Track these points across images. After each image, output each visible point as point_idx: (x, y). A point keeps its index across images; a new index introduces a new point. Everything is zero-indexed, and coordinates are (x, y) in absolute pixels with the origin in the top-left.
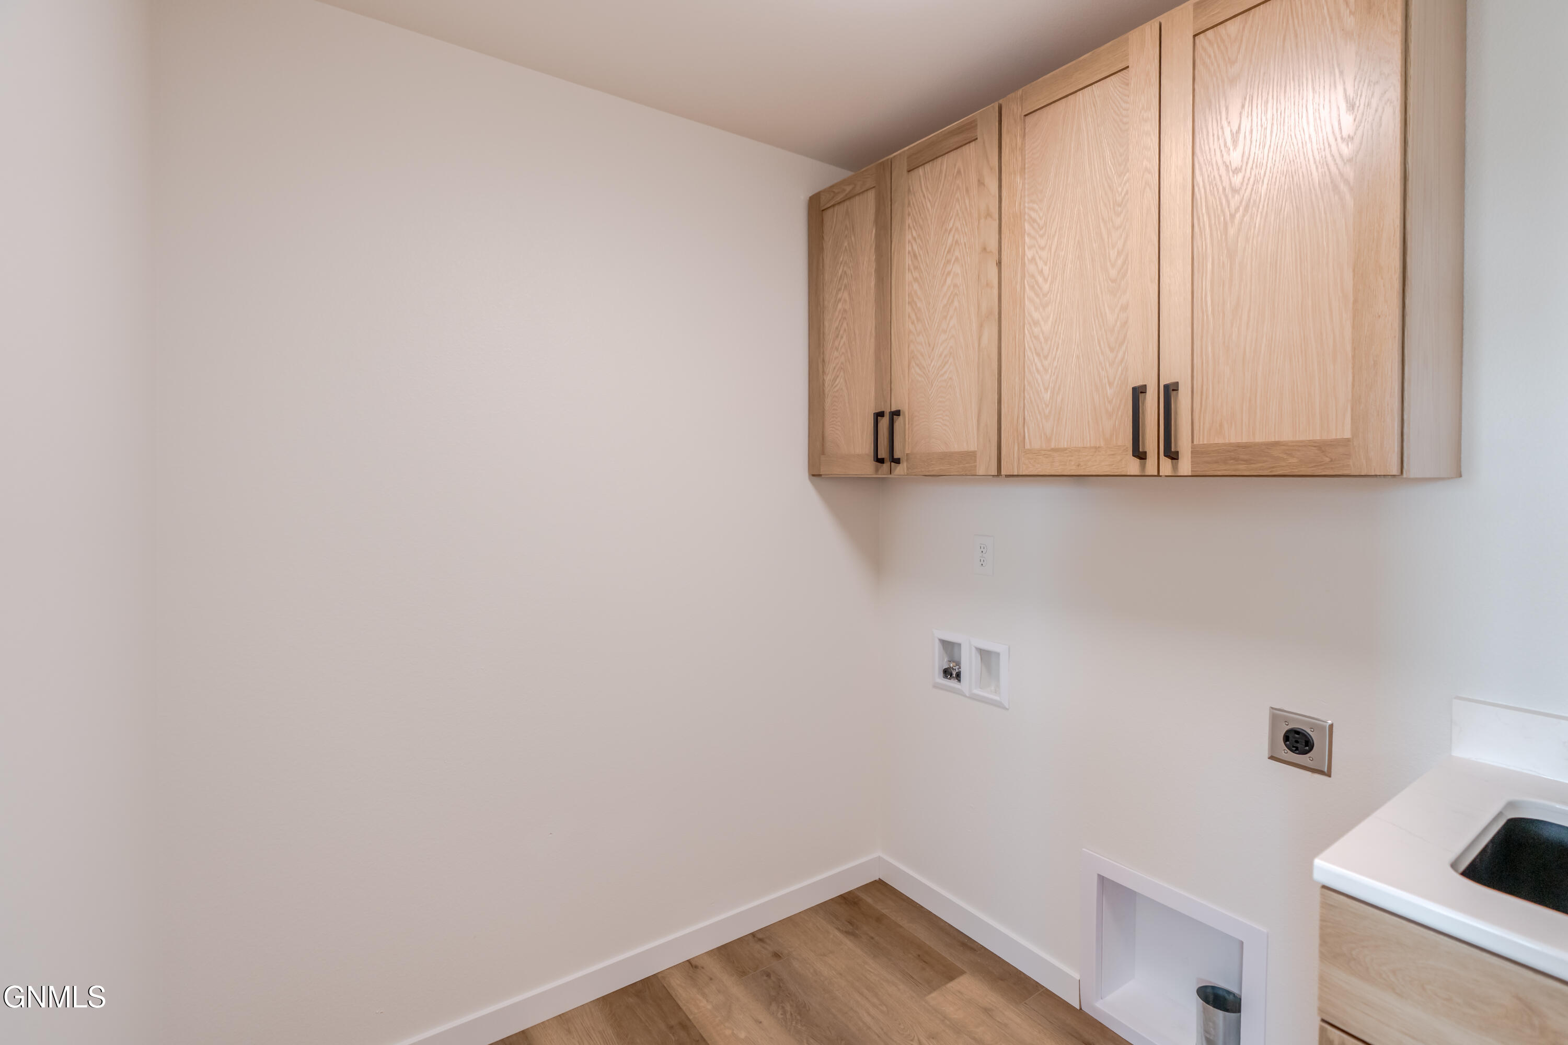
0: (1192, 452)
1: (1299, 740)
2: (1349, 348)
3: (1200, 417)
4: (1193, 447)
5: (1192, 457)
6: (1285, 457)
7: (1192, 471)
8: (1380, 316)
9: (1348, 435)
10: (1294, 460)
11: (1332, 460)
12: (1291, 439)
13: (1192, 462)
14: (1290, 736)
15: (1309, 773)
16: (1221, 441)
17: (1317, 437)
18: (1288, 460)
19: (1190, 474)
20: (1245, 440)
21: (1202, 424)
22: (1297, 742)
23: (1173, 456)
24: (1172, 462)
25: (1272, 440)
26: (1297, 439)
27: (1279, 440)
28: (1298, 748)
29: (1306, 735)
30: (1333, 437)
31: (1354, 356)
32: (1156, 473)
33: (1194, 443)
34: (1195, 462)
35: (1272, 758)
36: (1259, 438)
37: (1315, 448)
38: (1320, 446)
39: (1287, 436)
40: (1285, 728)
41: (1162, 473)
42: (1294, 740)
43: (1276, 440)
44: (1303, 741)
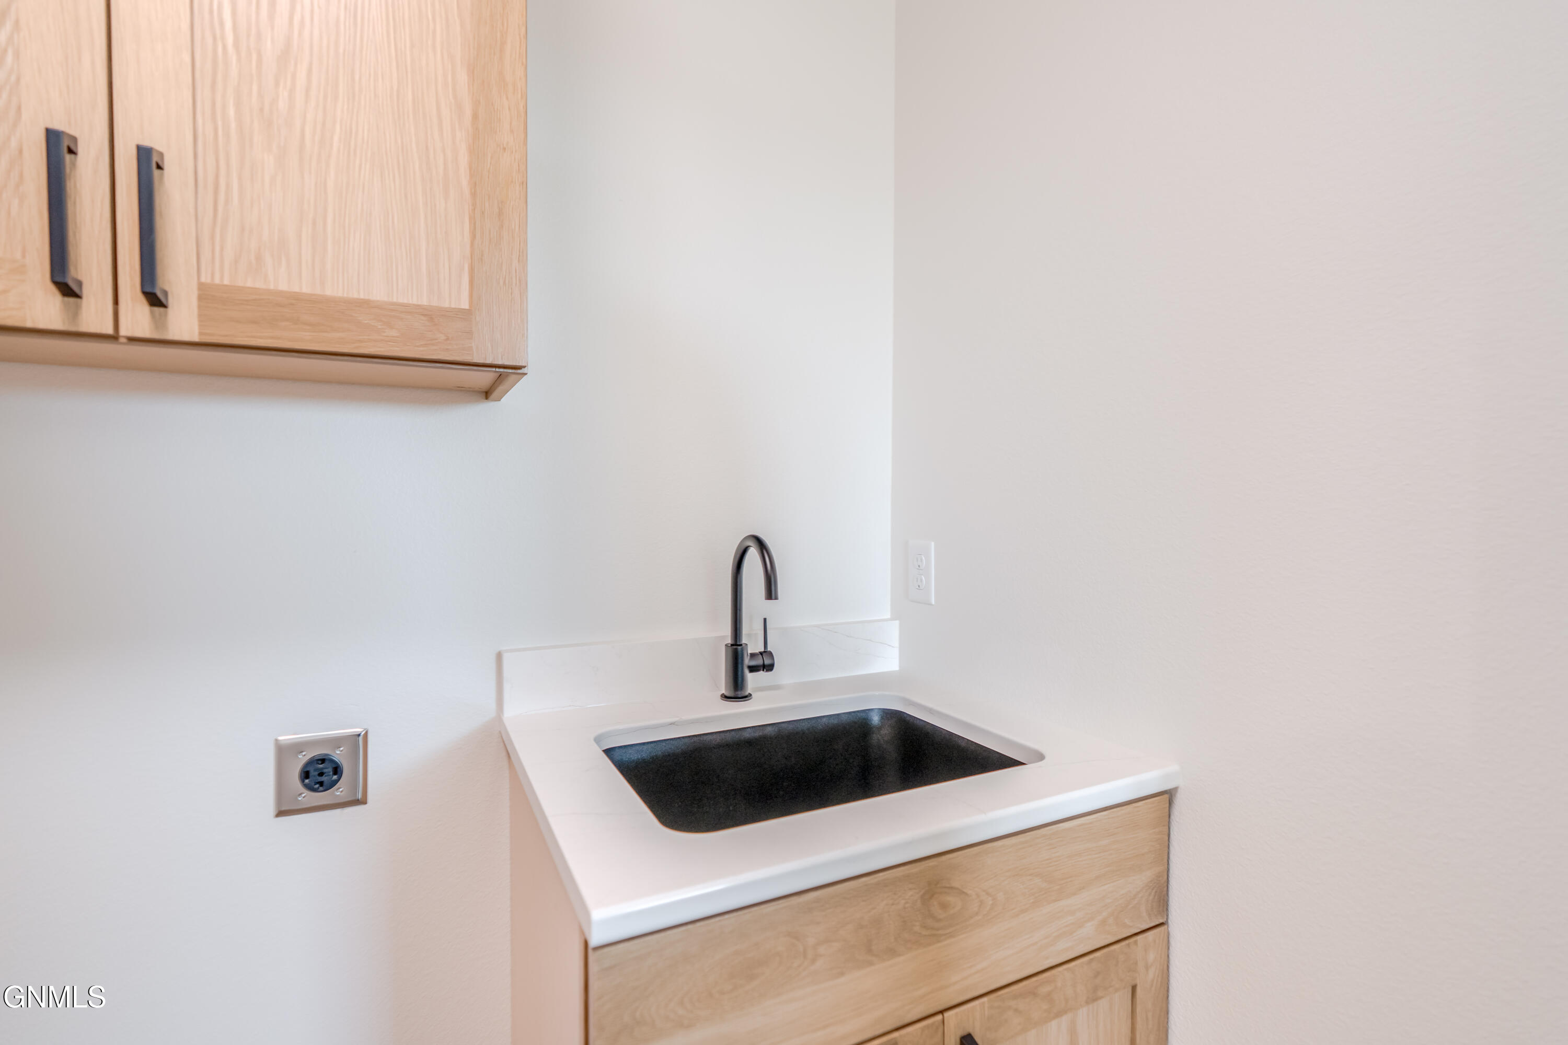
0: (200, 298)
1: (325, 771)
2: (465, 182)
3: (212, 237)
4: (202, 287)
5: (199, 307)
6: (380, 327)
7: (201, 334)
8: (504, 149)
9: (465, 305)
10: (394, 333)
11: (448, 339)
12: (386, 299)
13: (200, 315)
14: (311, 769)
15: (338, 812)
16: (259, 284)
17: (424, 302)
18: (384, 332)
19: (196, 338)
20: (306, 289)
21: (217, 249)
22: (321, 774)
23: (155, 300)
24: (152, 313)
25: (356, 296)
26: (395, 300)
27: (367, 298)
28: (321, 784)
29: (332, 761)
30: (446, 305)
31: (474, 194)
32: (110, 330)
33: (203, 280)
34: (203, 318)
35: (281, 813)
36: (334, 289)
37: (423, 318)
38: (432, 315)
39: (378, 294)
40: (303, 758)
41: (124, 331)
42: (317, 773)
43: (362, 296)
44: (329, 770)
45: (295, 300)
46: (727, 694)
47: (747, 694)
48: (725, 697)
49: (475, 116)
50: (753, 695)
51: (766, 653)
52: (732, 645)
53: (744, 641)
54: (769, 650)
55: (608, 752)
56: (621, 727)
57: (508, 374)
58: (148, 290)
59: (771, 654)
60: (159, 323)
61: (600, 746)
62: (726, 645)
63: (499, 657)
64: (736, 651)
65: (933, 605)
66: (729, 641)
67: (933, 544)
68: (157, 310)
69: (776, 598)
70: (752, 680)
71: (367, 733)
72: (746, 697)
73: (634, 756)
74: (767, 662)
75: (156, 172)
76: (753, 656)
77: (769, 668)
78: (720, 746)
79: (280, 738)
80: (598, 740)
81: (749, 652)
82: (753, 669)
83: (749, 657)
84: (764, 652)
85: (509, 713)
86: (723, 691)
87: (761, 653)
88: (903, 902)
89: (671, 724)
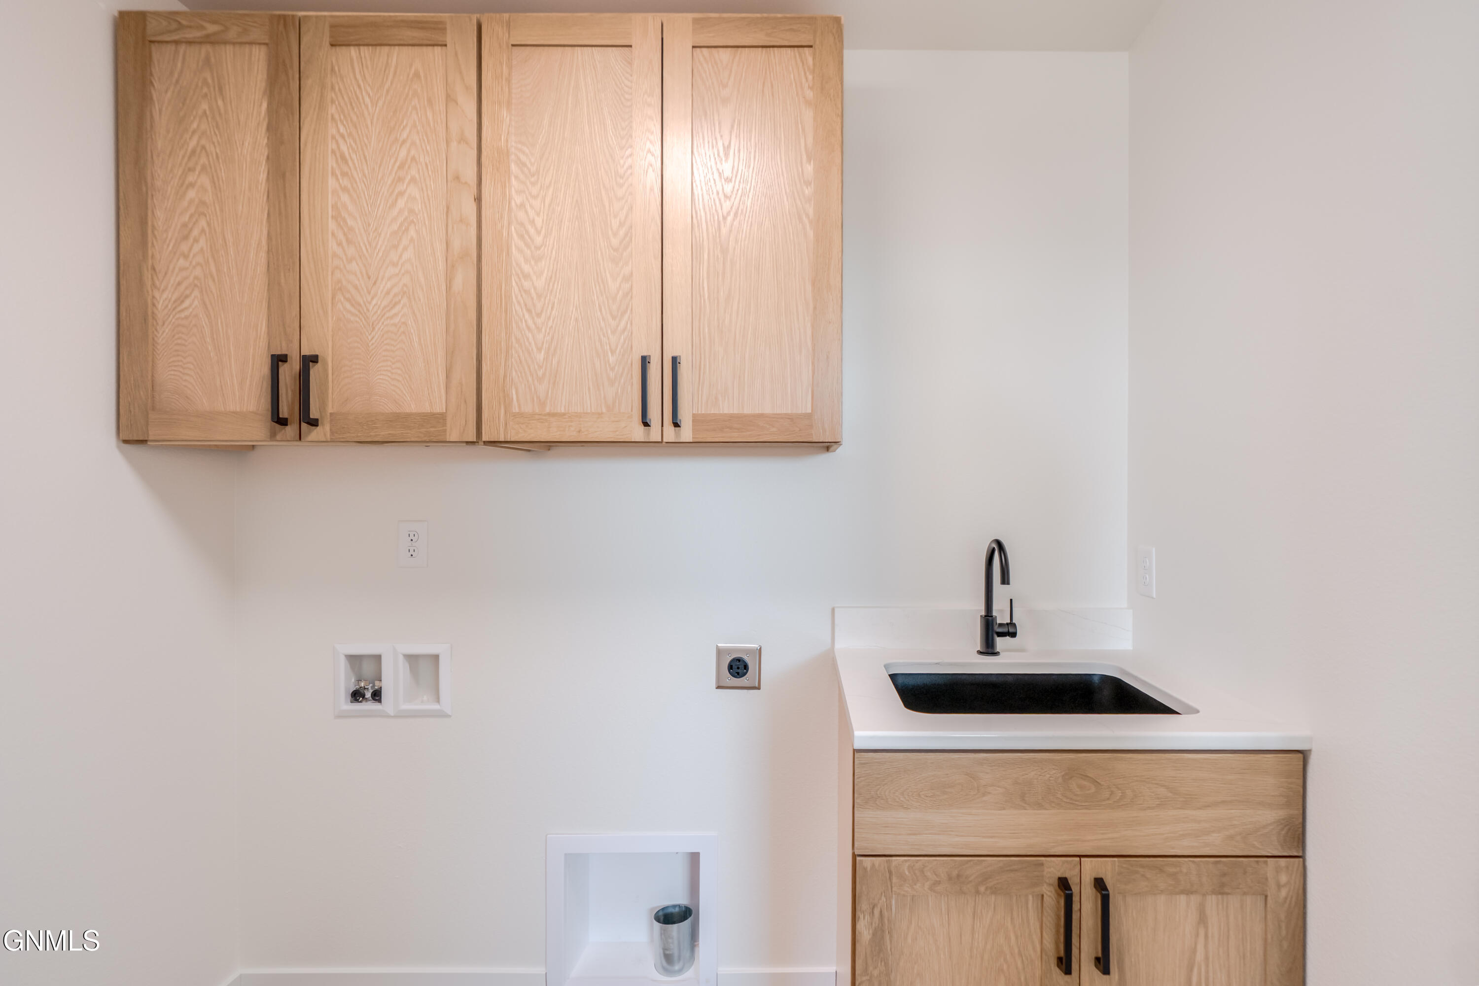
0: (693, 421)
1: (740, 666)
2: (810, 343)
3: (698, 392)
4: (693, 414)
5: (693, 425)
6: (768, 427)
7: (693, 438)
9: (809, 411)
10: (774, 429)
11: (800, 430)
12: (771, 412)
13: (693, 430)
14: (733, 665)
15: (745, 691)
16: (717, 412)
18: (770, 429)
19: (691, 440)
20: (736, 412)
21: (700, 401)
22: (738, 668)
23: (676, 425)
24: (675, 430)
25: (757, 412)
26: (775, 412)
27: (762, 412)
28: (738, 673)
29: (744, 661)
30: (800, 412)
31: (814, 350)
32: (660, 441)
33: (694, 412)
34: (695, 431)
35: (718, 687)
36: (747, 411)
37: (788, 420)
38: (791, 418)
39: (768, 410)
40: (729, 659)
41: (665, 440)
42: (736, 667)
43: (760, 412)
44: (742, 667)
45: (732, 417)
46: (981, 651)
47: (996, 651)
48: (980, 653)
49: (815, 308)
50: (1001, 653)
51: (1012, 624)
52: (985, 616)
53: (994, 614)
54: (1014, 622)
55: (893, 677)
56: (901, 661)
57: (832, 446)
58: (674, 422)
59: (1014, 625)
60: (678, 434)
61: (887, 673)
62: (981, 616)
63: (833, 610)
64: (988, 621)
65: (1155, 598)
66: (983, 613)
67: (1154, 549)
68: (677, 429)
69: (1008, 584)
70: (1001, 643)
71: (760, 648)
72: (996, 654)
73: (911, 682)
74: (1011, 630)
75: (678, 364)
76: (1001, 625)
77: (1013, 635)
78: (972, 684)
79: (719, 645)
80: (887, 667)
81: (998, 622)
82: (1001, 635)
83: (997, 626)
84: (1010, 623)
85: (838, 646)
86: (979, 649)
87: (1007, 624)
88: (1049, 776)
89: (936, 664)
